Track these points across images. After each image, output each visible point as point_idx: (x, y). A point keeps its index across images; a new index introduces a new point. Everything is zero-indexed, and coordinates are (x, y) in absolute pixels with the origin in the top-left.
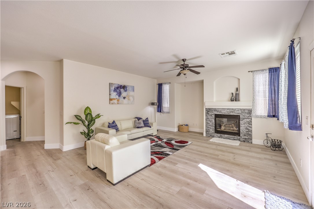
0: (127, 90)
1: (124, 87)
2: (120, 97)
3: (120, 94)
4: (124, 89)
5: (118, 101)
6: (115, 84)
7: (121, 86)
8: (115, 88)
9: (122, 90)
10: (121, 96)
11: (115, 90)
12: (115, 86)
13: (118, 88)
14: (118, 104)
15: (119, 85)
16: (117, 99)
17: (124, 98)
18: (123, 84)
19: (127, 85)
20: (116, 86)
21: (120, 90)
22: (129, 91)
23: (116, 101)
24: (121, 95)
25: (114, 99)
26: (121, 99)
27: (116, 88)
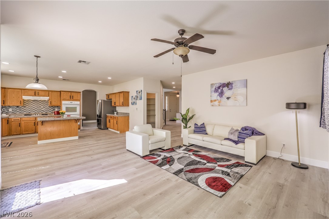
0: (233, 88)
1: (228, 85)
2: (222, 98)
3: (221, 94)
4: (228, 87)
5: (219, 102)
6: (216, 84)
7: (224, 84)
8: (215, 88)
9: (225, 89)
10: (224, 96)
11: (216, 91)
12: (216, 86)
13: (219, 88)
14: (219, 105)
15: (221, 84)
16: (217, 100)
17: (228, 98)
18: (226, 81)
19: (232, 81)
20: (218, 85)
21: (222, 89)
22: (236, 88)
23: (216, 103)
24: (224, 94)
25: (215, 101)
26: (224, 99)
27: (217, 88)
